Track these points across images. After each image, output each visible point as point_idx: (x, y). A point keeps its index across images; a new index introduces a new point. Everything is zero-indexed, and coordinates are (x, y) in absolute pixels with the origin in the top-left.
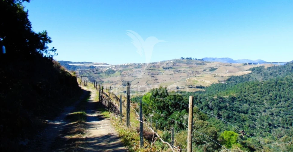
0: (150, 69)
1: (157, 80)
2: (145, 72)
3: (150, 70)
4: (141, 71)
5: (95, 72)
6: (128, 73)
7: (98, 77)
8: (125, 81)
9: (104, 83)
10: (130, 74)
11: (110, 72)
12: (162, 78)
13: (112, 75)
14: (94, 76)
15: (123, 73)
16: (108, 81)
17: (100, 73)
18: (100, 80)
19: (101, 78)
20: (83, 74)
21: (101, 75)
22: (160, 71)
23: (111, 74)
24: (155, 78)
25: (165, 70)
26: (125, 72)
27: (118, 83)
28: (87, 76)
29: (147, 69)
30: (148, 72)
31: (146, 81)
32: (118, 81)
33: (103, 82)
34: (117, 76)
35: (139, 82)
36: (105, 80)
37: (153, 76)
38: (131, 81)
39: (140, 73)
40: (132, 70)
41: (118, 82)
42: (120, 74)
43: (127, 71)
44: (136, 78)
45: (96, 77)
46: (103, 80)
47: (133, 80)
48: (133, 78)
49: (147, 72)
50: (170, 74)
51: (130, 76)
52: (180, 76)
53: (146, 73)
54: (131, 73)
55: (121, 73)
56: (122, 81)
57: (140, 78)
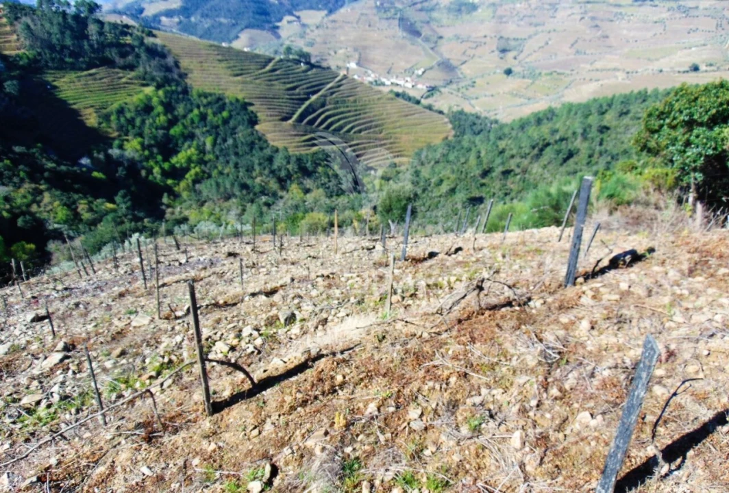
1: (607, 37)
2: (569, 12)
3: (589, 6)
4: (557, 6)
5: (419, 6)
6: (515, 13)
7: (428, 22)
8: (506, 36)
9: (443, 41)
10: (521, 16)
11: (463, 8)
12: (625, 32)
13: (466, 17)
14: (416, 19)
15: (500, 12)
16: (455, 36)
17: (432, 9)
18: (434, 30)
19: (436, 24)
20: (385, 12)
21: (435, 15)
22: (622, 10)
23: (464, 15)
24: (600, 33)
25: (640, 6)
26: (507, 7)
27: (485, 43)
28: (398, 16)
30: (583, 10)
31: (572, 42)
32: (485, 37)
33: (441, 38)
34: (482, 22)
35: (550, 43)
36: (447, 33)
37: (597, 26)
38: (523, 37)
39: (555, 15)
41: (484, 40)
42: (492, 15)
43: (512, 6)
44: (540, 28)
45: (422, 22)
46: (441, 32)
47: (530, 37)
48: (532, 30)
49: (577, 9)
50: (655, 19)
51: (522, 23)
52: (691, 27)
53: (573, 14)
54: (525, 12)
55: (495, 12)
56: (498, 37)
57: (554, 30)
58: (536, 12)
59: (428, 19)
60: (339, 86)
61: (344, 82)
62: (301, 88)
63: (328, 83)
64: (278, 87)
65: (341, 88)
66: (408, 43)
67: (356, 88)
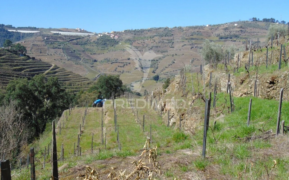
0: (192, 39)
2: (183, 44)
3: (193, 41)
5: (75, 42)
6: (145, 45)
7: (84, 51)
9: (98, 63)
10: (150, 47)
11: (107, 43)
13: (111, 48)
15: (135, 44)
16: (106, 59)
17: (85, 44)
18: (88, 56)
19: (90, 53)
21: (87, 47)
23: (109, 47)
26: (139, 42)
29: (187, 37)
30: (191, 43)
33: (95, 61)
36: (100, 58)
39: (173, 46)
40: (154, 39)
43: (142, 41)
44: (166, 54)
45: (79, 51)
46: (95, 57)
49: (186, 42)
53: (185, 45)
54: (152, 45)
55: (132, 44)
57: (176, 55)
58: (160, 44)
59: (83, 50)
60: (55, 72)
61: (57, 70)
62: (25, 70)
63: (46, 70)
64: (6, 68)
65: (57, 74)
66: (73, 63)
67: (68, 75)
